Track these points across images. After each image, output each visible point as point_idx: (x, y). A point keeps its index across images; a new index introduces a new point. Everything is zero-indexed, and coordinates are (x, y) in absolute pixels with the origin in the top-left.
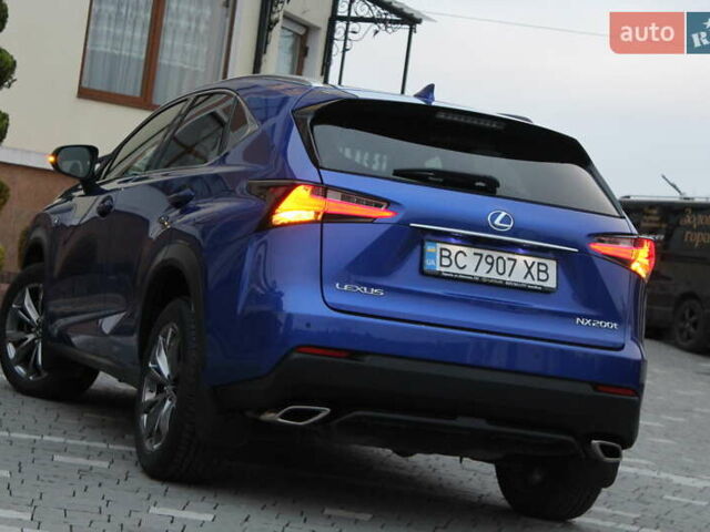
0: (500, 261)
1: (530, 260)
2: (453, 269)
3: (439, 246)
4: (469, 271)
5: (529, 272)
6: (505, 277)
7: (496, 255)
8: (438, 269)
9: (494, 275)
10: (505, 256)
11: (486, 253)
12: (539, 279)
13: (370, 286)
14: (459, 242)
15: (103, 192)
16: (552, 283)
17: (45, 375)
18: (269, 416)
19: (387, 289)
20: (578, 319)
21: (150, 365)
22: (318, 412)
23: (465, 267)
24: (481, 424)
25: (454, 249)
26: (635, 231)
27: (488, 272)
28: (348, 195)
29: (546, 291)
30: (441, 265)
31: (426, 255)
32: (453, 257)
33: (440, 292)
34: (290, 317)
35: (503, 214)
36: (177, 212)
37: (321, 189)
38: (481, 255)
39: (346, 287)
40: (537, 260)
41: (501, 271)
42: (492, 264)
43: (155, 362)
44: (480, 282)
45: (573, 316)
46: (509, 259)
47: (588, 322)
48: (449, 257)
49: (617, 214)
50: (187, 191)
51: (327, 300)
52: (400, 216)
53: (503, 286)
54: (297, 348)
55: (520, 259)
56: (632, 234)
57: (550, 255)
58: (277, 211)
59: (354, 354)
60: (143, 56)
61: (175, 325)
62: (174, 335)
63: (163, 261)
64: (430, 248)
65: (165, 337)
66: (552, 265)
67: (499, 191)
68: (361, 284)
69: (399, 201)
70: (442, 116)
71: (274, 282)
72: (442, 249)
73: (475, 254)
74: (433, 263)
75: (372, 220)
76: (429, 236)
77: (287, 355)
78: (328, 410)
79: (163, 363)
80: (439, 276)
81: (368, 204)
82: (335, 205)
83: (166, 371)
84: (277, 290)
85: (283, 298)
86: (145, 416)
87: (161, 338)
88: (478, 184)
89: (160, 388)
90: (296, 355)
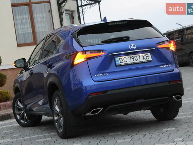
0: (136, 57)
1: (143, 55)
2: (124, 63)
3: (119, 58)
4: (128, 62)
5: (144, 58)
6: (138, 61)
7: (134, 56)
8: (120, 64)
9: (135, 61)
10: (137, 55)
11: (131, 56)
12: (147, 59)
13: (104, 73)
14: (123, 55)
15: (30, 69)
16: (150, 59)
17: (29, 121)
18: (87, 114)
19: (108, 73)
20: (160, 66)
21: (54, 110)
22: (100, 109)
23: (127, 61)
24: (143, 100)
25: (123, 57)
26: (168, 39)
27: (133, 61)
28: (92, 51)
29: (149, 62)
30: (121, 63)
31: (116, 61)
32: (123, 60)
33: (122, 70)
34: (86, 87)
35: (133, 45)
36: (50, 68)
37: (84, 52)
38: (130, 57)
39: (98, 75)
40: (145, 54)
41: (137, 60)
42: (134, 58)
43: (55, 109)
44: (132, 64)
45: (159, 66)
46: (138, 56)
47: (163, 66)
48: (122, 60)
49: (162, 36)
50: (51, 63)
51: (94, 80)
52: (106, 53)
53: (138, 63)
54: (90, 95)
55: (141, 55)
56: (168, 40)
57: (148, 52)
58: (75, 61)
59: (105, 92)
60: (31, 31)
61: (57, 98)
62: (58, 101)
63: (50, 82)
64: (116, 59)
65: (56, 102)
66: (149, 54)
67: (130, 39)
68: (101, 73)
69: (105, 49)
70: (110, 24)
71: (79, 79)
72: (120, 58)
73: (129, 57)
74: (118, 63)
75: (100, 56)
76: (115, 56)
77: (88, 97)
78: (102, 108)
79: (57, 108)
80: (121, 65)
81: (97, 52)
82: (89, 55)
83: (58, 110)
84: (80, 81)
85: (83, 83)
86: (57, 123)
87: (55, 102)
88: (124, 39)
89: (58, 115)
90: (90, 97)
